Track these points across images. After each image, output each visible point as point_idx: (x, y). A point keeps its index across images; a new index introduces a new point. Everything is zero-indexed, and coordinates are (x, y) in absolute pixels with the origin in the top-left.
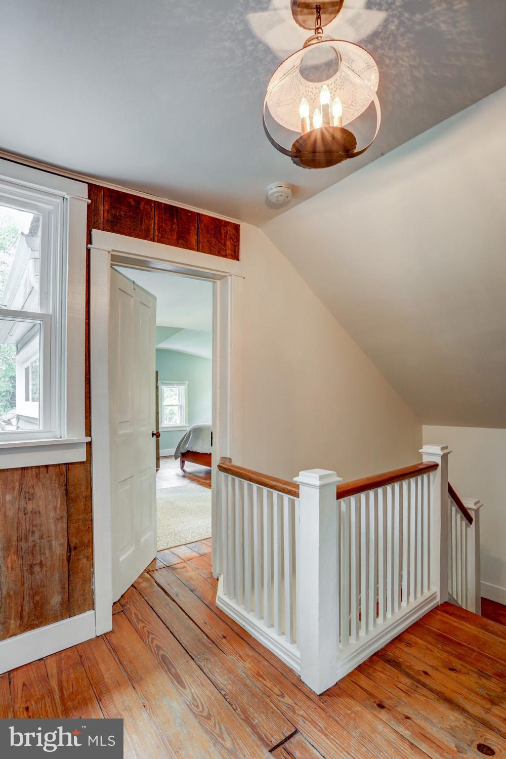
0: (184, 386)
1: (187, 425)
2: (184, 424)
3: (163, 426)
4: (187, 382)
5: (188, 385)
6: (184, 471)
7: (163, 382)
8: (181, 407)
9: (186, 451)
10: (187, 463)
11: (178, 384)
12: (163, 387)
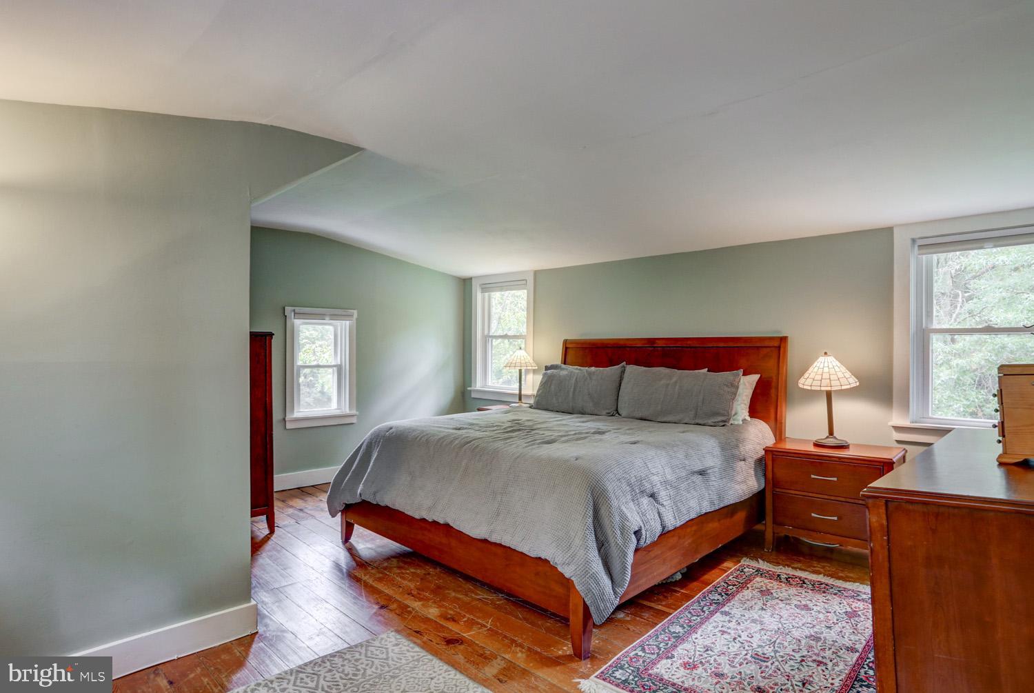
0: (348, 322)
1: (354, 412)
2: (347, 411)
3: (297, 415)
4: (355, 312)
5: (357, 319)
6: (351, 551)
7: (298, 309)
8: (339, 369)
9: (358, 500)
10: (358, 529)
11: (334, 317)
12: (297, 322)
